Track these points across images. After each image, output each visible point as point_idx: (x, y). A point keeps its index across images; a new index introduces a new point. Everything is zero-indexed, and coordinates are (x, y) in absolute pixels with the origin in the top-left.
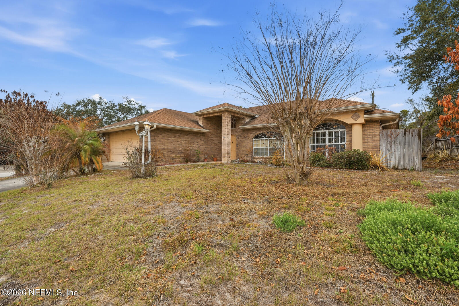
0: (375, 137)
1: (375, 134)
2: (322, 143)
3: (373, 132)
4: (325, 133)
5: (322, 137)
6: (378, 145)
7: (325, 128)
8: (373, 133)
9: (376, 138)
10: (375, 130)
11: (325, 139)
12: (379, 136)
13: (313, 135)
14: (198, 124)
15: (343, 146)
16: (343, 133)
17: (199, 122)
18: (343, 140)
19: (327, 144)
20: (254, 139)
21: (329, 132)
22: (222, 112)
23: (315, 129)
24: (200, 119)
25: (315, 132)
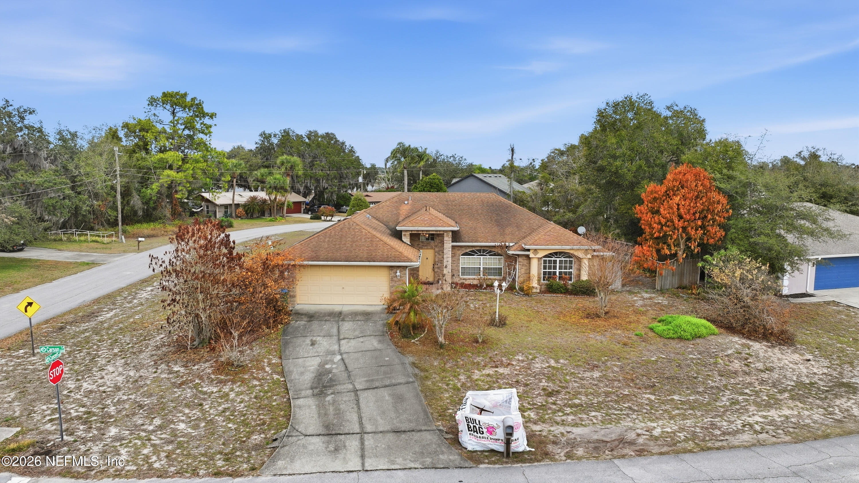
0: (593, 267)
1: (592, 265)
2: (553, 270)
3: (590, 263)
4: (556, 260)
5: (553, 264)
7: (556, 257)
10: (592, 262)
11: (556, 266)
13: (545, 262)
14: (403, 241)
15: (570, 273)
16: (571, 262)
17: (404, 239)
18: (571, 268)
19: (558, 271)
20: (461, 256)
21: (560, 260)
22: (444, 231)
23: (546, 256)
24: (405, 235)
25: (548, 259)
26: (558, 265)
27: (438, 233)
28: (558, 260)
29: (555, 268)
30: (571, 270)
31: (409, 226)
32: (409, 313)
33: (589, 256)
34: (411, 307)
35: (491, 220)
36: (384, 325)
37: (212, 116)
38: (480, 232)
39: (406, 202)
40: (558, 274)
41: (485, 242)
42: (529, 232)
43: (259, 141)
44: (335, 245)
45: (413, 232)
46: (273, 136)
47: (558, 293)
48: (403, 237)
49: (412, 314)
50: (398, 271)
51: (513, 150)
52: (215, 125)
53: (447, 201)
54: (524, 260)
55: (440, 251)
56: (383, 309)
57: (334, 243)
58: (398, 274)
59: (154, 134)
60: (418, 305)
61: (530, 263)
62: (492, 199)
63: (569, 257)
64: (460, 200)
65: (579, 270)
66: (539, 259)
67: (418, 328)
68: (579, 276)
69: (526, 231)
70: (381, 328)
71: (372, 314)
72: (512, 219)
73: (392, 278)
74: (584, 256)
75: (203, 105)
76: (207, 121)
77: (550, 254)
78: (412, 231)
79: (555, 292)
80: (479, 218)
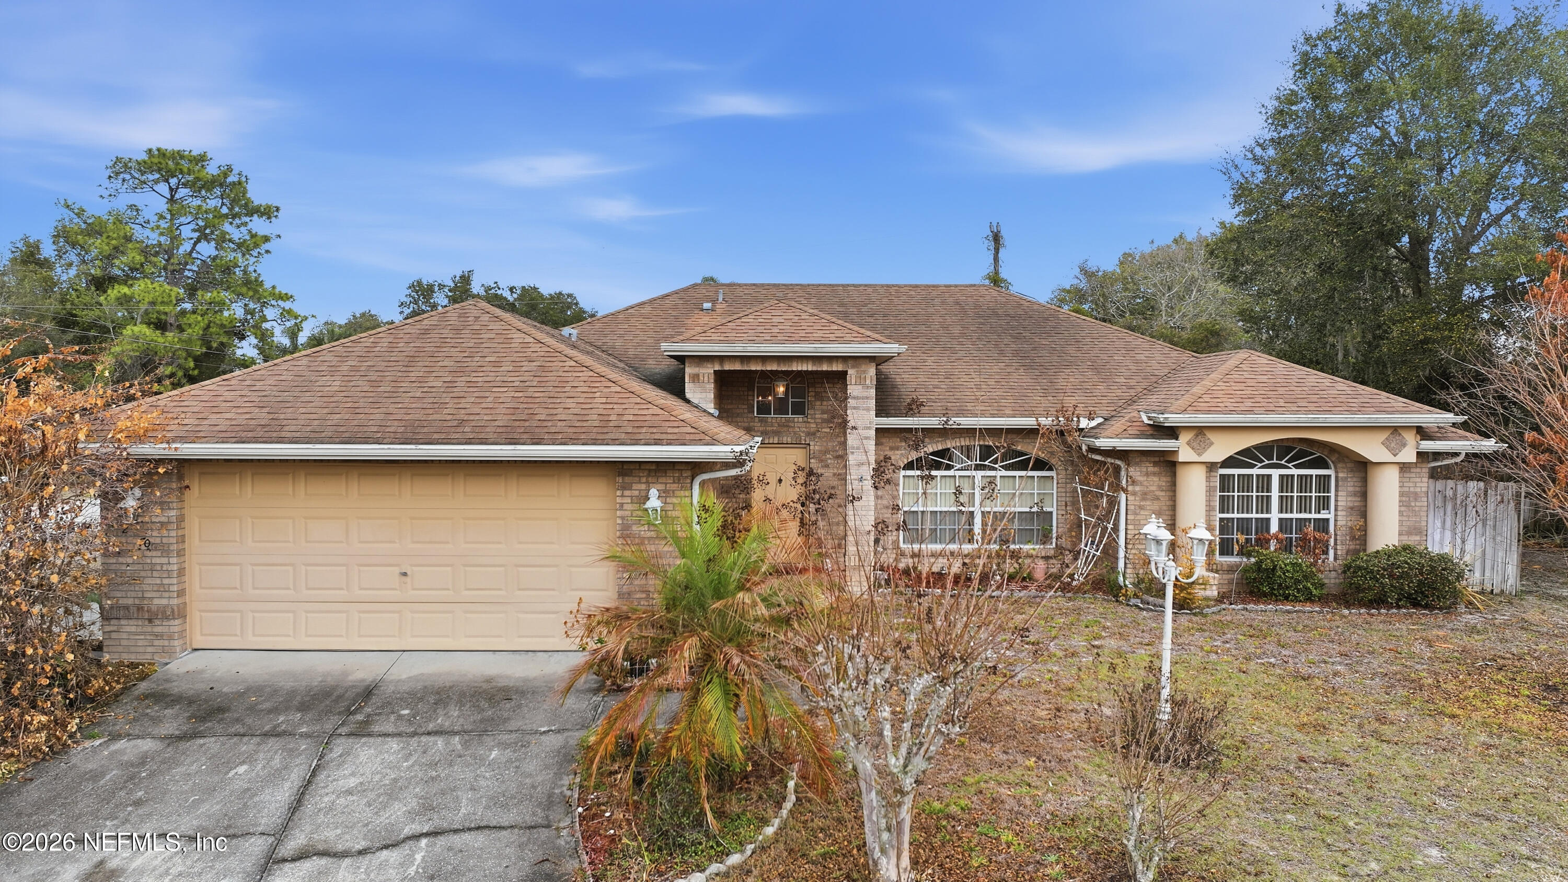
0: (1416, 500)
1: (1416, 493)
2: (1257, 513)
3: (1411, 485)
4: (1269, 476)
5: (1257, 492)
6: (1424, 524)
7: (1267, 462)
8: (1412, 489)
9: (1417, 504)
10: (1419, 480)
11: (1269, 498)
12: (1425, 499)
13: (1225, 482)
14: (688, 401)
15: (1322, 525)
16: (1324, 482)
17: (691, 391)
18: (1323, 503)
19: (1275, 517)
20: (903, 473)
21: (1282, 477)
22: (845, 359)
23: (1230, 462)
24: (695, 378)
25: (1236, 471)
26: (1275, 494)
27: (825, 367)
28: (1275, 474)
29: (1265, 504)
30: (1323, 515)
31: (710, 341)
32: (696, 694)
33: (1408, 455)
34: (707, 657)
35: (1001, 352)
36: (565, 758)
37: (268, 213)
38: (972, 385)
39: (707, 305)
40: (1274, 528)
41: (993, 416)
42: (1145, 384)
43: (405, 299)
44: (374, 384)
45: (727, 367)
46: (436, 289)
47: (1297, 600)
48: (689, 387)
49: (712, 699)
50: (654, 493)
51: (996, 238)
52: (279, 236)
53: (842, 305)
54: (1147, 474)
55: (826, 452)
56: (577, 673)
57: (373, 376)
58: (654, 502)
59: (114, 242)
60: (741, 650)
61: (1173, 487)
62: (988, 298)
63: (1320, 463)
64: (885, 300)
65: (1362, 511)
66: (1211, 467)
67: (745, 777)
68: (1361, 535)
69: (1132, 383)
70: (543, 778)
71: (522, 693)
72: (1071, 350)
73: (625, 527)
74: (1389, 458)
75: (249, 187)
76: (258, 225)
77: (1246, 452)
78: (721, 359)
79: (1287, 598)
80: (958, 347)
